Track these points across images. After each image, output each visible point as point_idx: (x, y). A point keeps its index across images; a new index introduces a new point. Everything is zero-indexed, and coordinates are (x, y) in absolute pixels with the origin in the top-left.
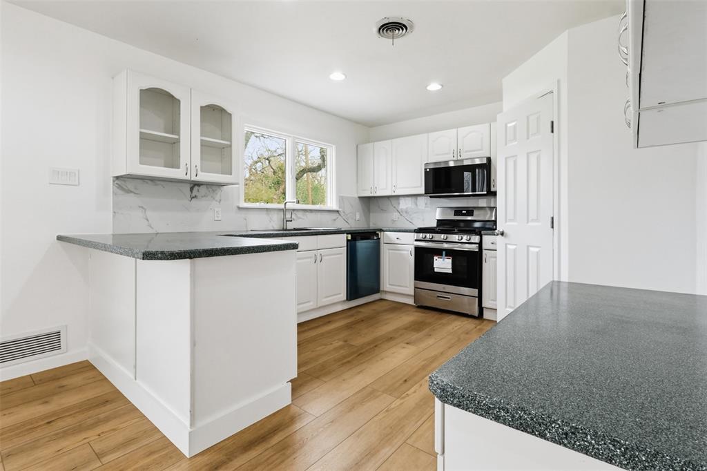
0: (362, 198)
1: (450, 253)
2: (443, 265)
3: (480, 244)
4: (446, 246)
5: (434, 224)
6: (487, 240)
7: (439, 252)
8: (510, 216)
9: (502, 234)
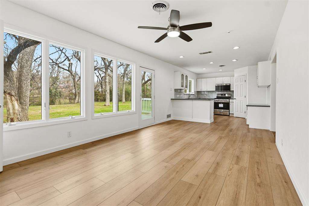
0: (197, 91)
1: (222, 103)
2: (221, 105)
3: (229, 101)
4: (221, 102)
5: (216, 98)
6: (231, 100)
7: (220, 103)
8: (237, 96)
9: (235, 99)
